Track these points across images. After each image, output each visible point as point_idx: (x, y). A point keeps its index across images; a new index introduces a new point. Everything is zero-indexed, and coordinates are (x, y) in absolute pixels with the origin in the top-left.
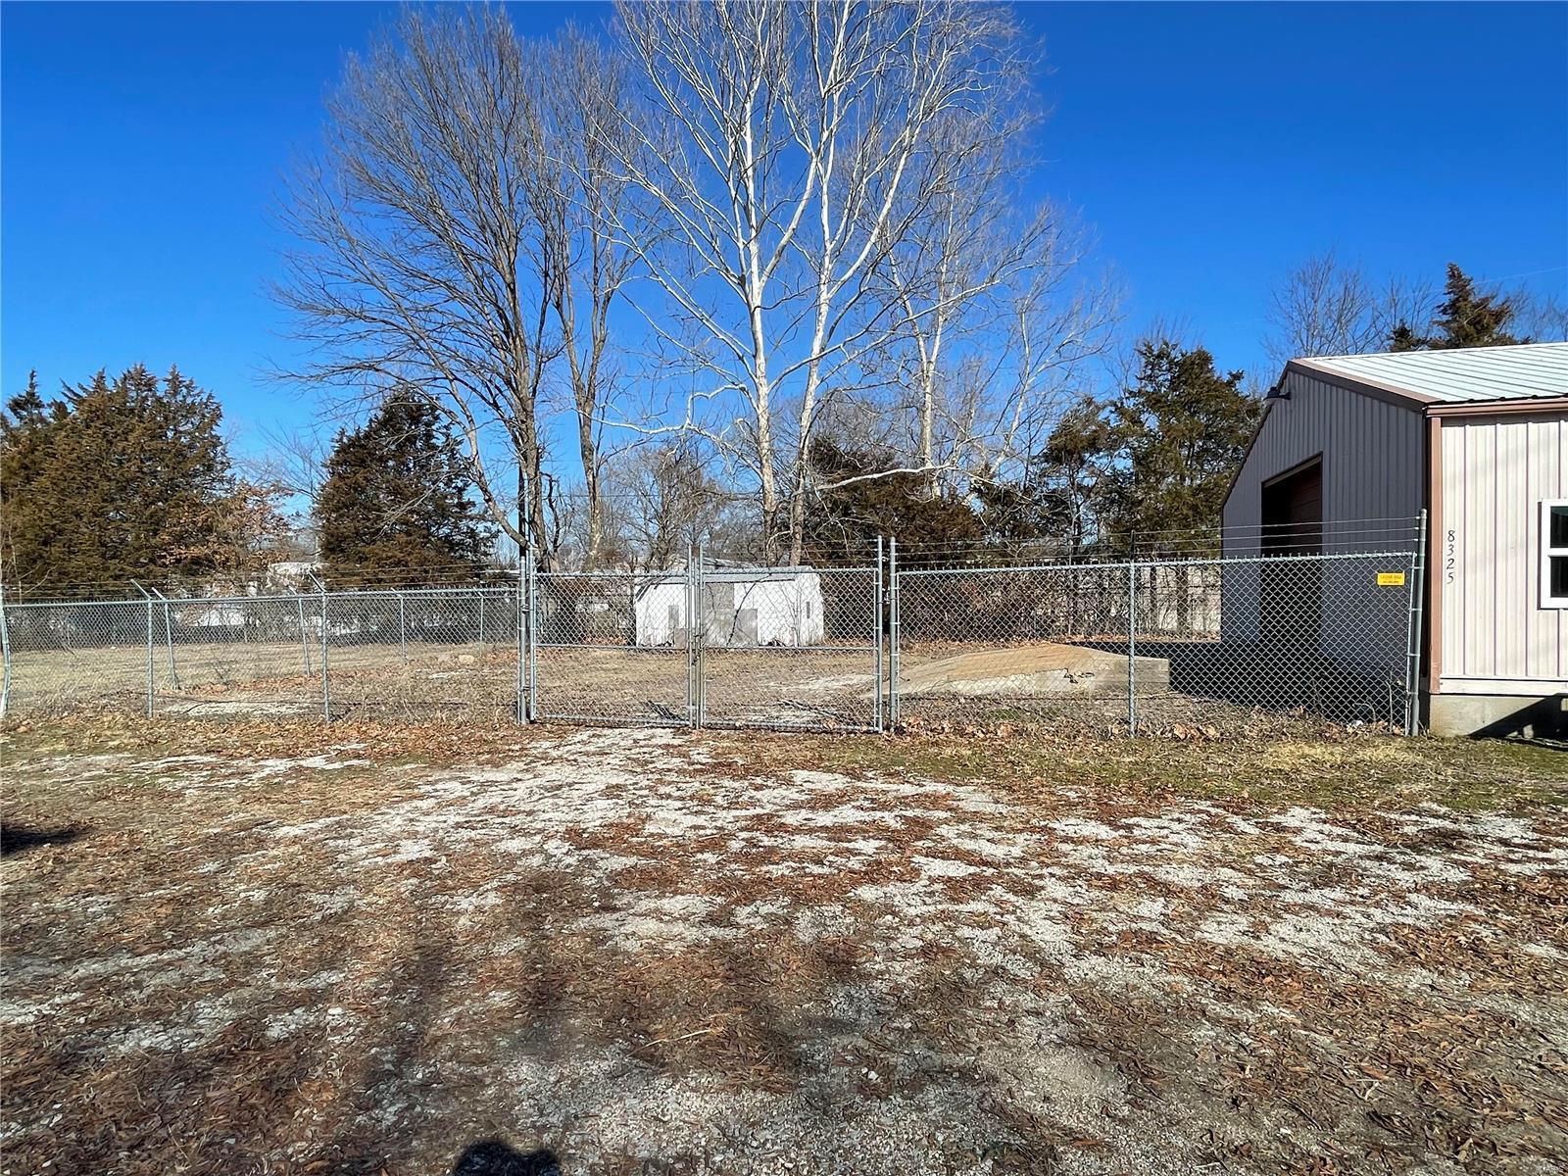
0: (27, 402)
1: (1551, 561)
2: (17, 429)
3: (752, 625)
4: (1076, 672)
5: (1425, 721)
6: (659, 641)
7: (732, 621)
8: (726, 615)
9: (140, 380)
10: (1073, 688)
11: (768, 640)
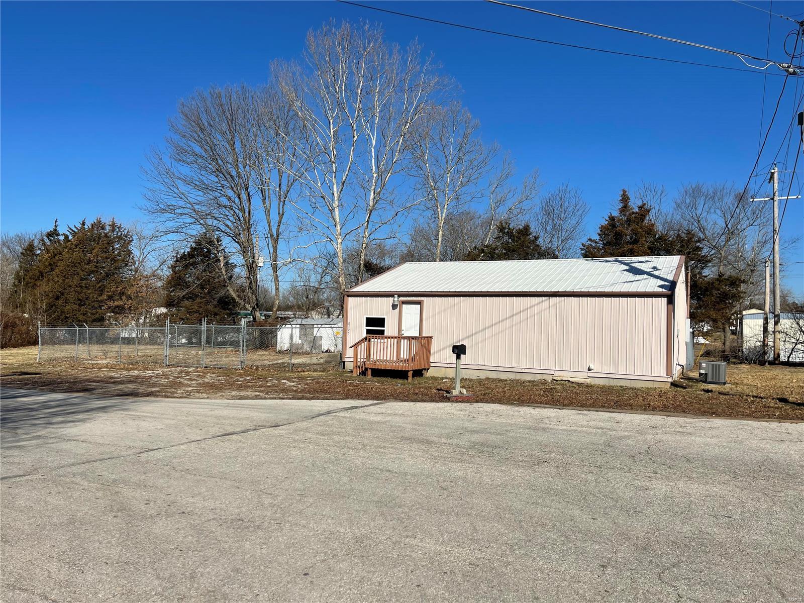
1: (366, 330)
2: (49, 246)
3: (320, 342)
4: (319, 357)
5: (344, 368)
6: (286, 349)
7: (313, 340)
8: (310, 338)
9: (99, 225)
10: (317, 362)
11: (326, 349)
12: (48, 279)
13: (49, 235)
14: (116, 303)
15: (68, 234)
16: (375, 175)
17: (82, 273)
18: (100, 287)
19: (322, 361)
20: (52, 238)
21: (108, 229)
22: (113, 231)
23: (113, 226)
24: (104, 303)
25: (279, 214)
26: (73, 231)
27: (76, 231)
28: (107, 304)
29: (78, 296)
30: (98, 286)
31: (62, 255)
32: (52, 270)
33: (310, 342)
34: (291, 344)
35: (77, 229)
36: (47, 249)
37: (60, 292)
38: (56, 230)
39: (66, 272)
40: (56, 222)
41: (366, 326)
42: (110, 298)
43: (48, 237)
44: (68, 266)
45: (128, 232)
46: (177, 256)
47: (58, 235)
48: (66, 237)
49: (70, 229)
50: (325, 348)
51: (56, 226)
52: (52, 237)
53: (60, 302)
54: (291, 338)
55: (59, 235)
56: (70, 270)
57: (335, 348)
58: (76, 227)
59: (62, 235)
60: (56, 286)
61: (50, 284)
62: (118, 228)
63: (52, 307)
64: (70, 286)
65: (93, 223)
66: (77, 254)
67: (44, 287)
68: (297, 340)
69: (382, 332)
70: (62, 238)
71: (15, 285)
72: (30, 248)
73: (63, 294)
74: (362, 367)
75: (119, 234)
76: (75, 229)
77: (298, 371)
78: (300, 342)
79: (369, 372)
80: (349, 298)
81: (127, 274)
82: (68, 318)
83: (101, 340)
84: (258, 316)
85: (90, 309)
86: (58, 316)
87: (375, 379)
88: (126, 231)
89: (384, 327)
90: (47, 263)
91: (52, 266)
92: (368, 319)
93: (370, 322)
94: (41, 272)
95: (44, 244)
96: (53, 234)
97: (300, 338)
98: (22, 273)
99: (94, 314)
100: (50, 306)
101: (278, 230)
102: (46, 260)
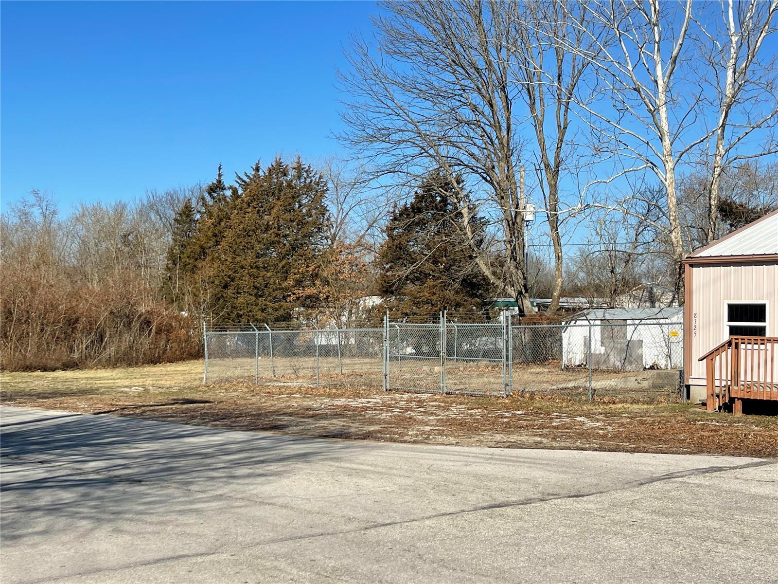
0: (217, 187)
1: (728, 328)
2: (212, 206)
3: (640, 352)
4: (640, 378)
5: (688, 397)
6: (577, 363)
7: (626, 348)
8: (621, 344)
9: (279, 169)
10: (638, 386)
11: (650, 364)
12: (213, 259)
13: (212, 190)
14: (309, 291)
15: (237, 186)
16: (735, 39)
17: (257, 247)
18: (283, 267)
19: (645, 384)
20: (215, 195)
21: (292, 173)
22: (299, 178)
23: (299, 169)
24: (291, 291)
25: (559, 126)
26: (244, 181)
27: (248, 180)
28: (294, 294)
29: (254, 282)
30: (281, 265)
31: (229, 219)
32: (217, 243)
33: (621, 350)
34: (588, 355)
35: (248, 177)
36: (210, 212)
37: (229, 277)
38: (220, 181)
39: (236, 246)
40: (220, 169)
41: (730, 320)
42: (299, 283)
43: (210, 194)
44: (239, 236)
45: (320, 177)
46: (395, 211)
47: (223, 189)
48: (235, 191)
49: (240, 178)
50: (648, 361)
51: (220, 175)
52: (215, 192)
53: (230, 292)
54: (588, 343)
55: (225, 189)
56: (241, 242)
57: (667, 361)
58: (247, 176)
59: (229, 188)
60: (223, 268)
61: (216, 265)
62: (306, 172)
63: (219, 299)
64: (242, 267)
65: (270, 166)
66: (251, 216)
67: (208, 270)
68: (598, 348)
69: (761, 331)
70: (228, 193)
71: (168, 269)
72: (187, 212)
73: (233, 280)
74: (724, 396)
75: (308, 180)
76: (245, 179)
77: (604, 402)
78: (602, 350)
79: (738, 405)
80: (694, 269)
81: (323, 245)
82: (241, 316)
83: (290, 350)
84: (527, 307)
85: (270, 301)
86: (228, 314)
87: (751, 418)
88: (317, 176)
89: (765, 321)
90: (210, 234)
91: (218, 237)
92: (731, 307)
93: (736, 312)
94: (202, 248)
95: (205, 204)
96: (216, 188)
97: (603, 344)
98: (177, 251)
99: (277, 310)
100: (217, 298)
101: (557, 155)
102: (209, 228)
